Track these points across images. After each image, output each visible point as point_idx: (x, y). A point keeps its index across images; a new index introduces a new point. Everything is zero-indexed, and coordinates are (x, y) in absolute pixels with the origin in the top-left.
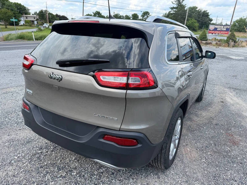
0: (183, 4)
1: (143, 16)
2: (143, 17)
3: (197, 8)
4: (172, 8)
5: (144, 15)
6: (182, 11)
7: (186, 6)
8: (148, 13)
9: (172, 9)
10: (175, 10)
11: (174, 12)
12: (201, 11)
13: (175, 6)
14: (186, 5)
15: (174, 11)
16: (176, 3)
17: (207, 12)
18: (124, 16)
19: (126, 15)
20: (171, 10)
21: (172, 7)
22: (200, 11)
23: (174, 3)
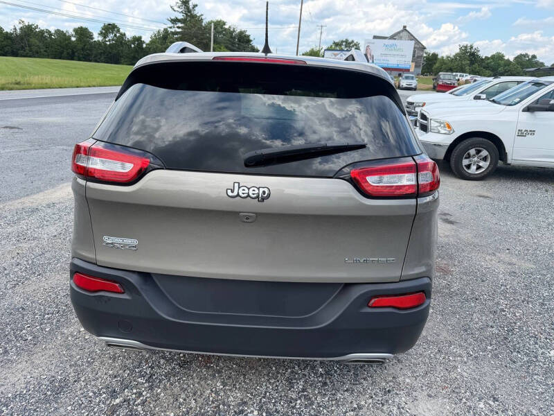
0: (195, 13)
1: (104, 34)
2: (105, 37)
3: (224, 24)
4: (174, 21)
5: (106, 32)
6: (196, 28)
7: (203, 17)
8: (116, 27)
9: (173, 23)
10: (180, 25)
11: (180, 30)
12: (234, 31)
13: (180, 16)
14: (202, 15)
15: (179, 27)
16: (180, 10)
17: (247, 33)
18: (53, 32)
19: (58, 30)
20: (171, 25)
21: (173, 18)
22: (232, 30)
23: (176, 9)
